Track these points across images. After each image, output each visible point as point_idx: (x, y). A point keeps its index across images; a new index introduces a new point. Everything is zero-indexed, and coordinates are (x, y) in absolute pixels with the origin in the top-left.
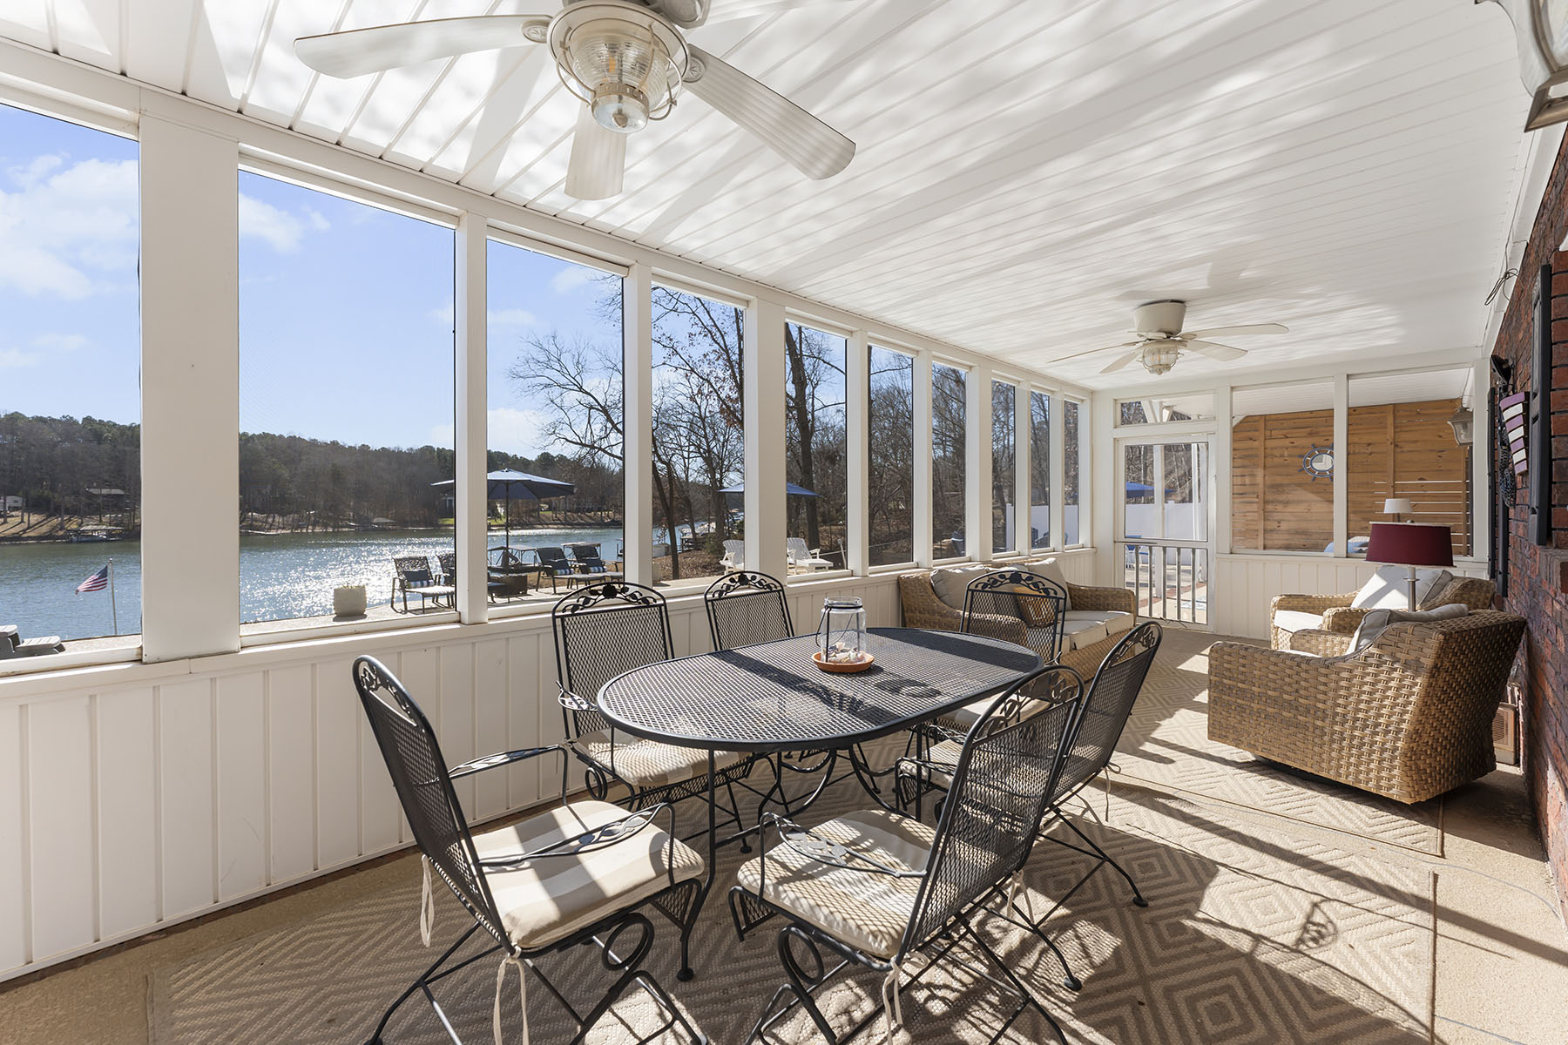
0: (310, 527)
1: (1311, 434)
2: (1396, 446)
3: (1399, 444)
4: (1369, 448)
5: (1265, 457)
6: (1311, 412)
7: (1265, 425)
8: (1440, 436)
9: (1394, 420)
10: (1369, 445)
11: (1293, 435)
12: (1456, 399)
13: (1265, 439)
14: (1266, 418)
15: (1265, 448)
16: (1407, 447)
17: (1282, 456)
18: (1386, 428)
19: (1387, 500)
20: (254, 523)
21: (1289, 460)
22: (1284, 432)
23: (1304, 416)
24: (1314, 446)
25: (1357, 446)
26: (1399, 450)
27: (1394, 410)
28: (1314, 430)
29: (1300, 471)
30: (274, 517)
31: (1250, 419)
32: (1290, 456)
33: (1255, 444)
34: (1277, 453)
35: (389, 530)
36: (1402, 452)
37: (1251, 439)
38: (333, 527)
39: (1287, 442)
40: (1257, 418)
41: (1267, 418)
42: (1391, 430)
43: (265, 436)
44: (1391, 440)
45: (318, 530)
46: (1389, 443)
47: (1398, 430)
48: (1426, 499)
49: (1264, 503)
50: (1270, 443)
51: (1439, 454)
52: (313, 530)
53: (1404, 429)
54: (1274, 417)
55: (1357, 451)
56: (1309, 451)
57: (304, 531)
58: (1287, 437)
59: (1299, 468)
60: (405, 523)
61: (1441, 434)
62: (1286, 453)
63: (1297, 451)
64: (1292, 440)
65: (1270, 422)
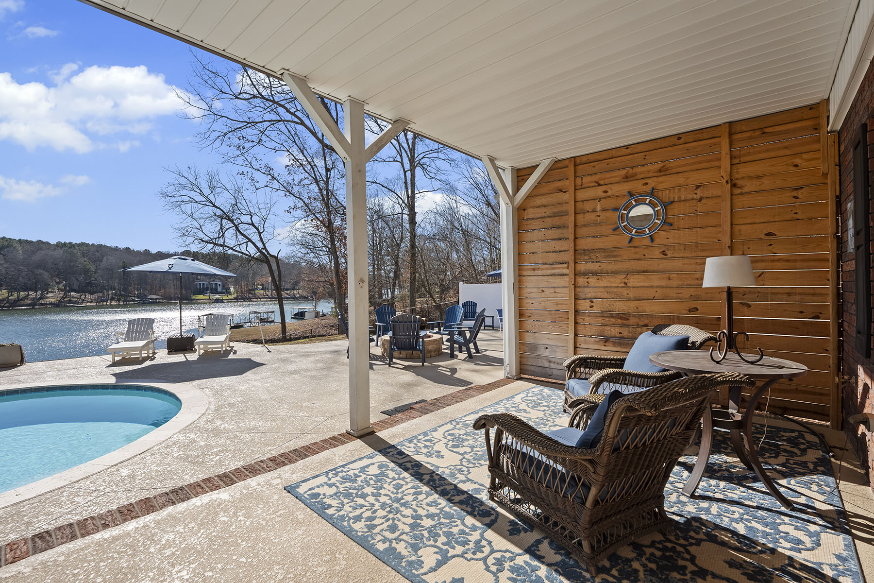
0: (109, 301)
1: (627, 178)
2: (734, 185)
3: (739, 183)
4: (698, 192)
5: (575, 214)
6: (627, 147)
7: (575, 170)
8: (796, 166)
9: (731, 148)
10: (698, 187)
11: (607, 181)
12: (818, 104)
13: (575, 189)
14: (575, 161)
15: (575, 202)
16: (749, 186)
17: (594, 211)
18: (720, 159)
19: (708, 260)
20: (72, 299)
21: (603, 215)
22: (595, 178)
23: (619, 154)
24: (631, 194)
25: (683, 189)
26: (739, 191)
27: (731, 134)
28: (631, 171)
29: (615, 230)
30: (85, 296)
31: (559, 165)
32: (603, 210)
33: (565, 197)
34: (588, 206)
35: (158, 303)
36: (742, 194)
37: (561, 191)
38: (124, 301)
39: (599, 192)
40: (567, 162)
41: (578, 161)
42: (726, 162)
43: (83, 244)
44: (726, 178)
45: (114, 303)
46: (724, 181)
47: (737, 161)
48: (778, 264)
49: (575, 275)
50: (582, 195)
51: (795, 193)
52: (110, 303)
53: (742, 159)
54: (584, 159)
55: (683, 198)
56: (623, 202)
57: (105, 304)
58: (599, 185)
59: (615, 226)
60: (170, 298)
61: (798, 161)
62: (599, 208)
63: (610, 203)
64: (604, 188)
65: (581, 166)
